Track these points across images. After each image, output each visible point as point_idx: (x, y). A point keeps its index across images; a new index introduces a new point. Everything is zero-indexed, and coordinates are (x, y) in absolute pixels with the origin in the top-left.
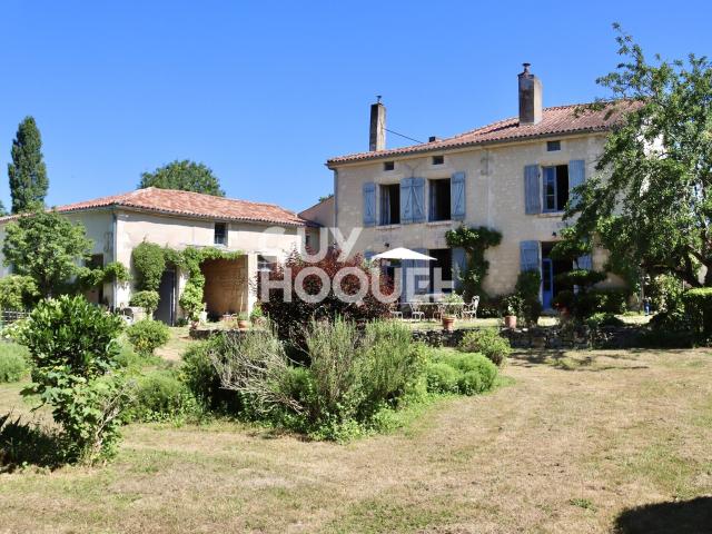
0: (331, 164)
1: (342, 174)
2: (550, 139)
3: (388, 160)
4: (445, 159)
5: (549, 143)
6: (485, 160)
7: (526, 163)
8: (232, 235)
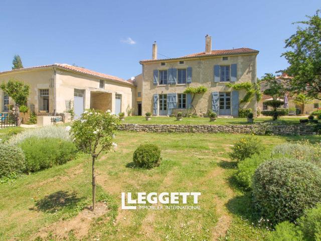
0: (141, 63)
1: (146, 66)
2: (224, 56)
3: (163, 62)
4: (185, 62)
5: (223, 58)
6: (199, 63)
7: (215, 64)
8: (106, 85)
